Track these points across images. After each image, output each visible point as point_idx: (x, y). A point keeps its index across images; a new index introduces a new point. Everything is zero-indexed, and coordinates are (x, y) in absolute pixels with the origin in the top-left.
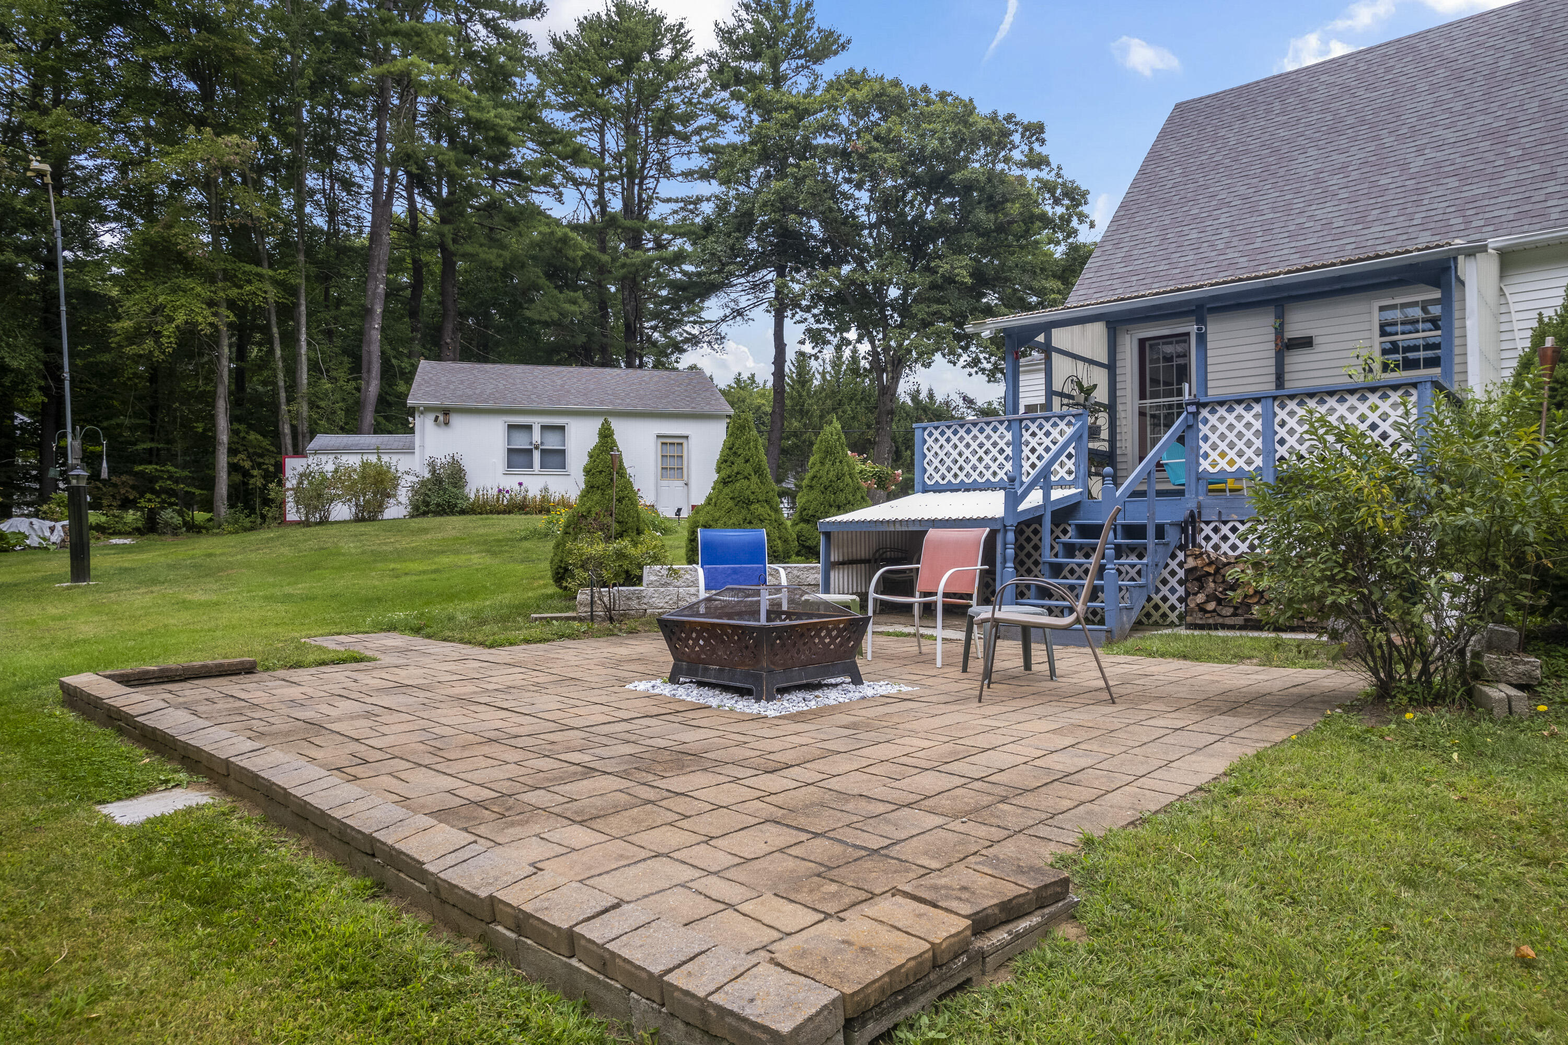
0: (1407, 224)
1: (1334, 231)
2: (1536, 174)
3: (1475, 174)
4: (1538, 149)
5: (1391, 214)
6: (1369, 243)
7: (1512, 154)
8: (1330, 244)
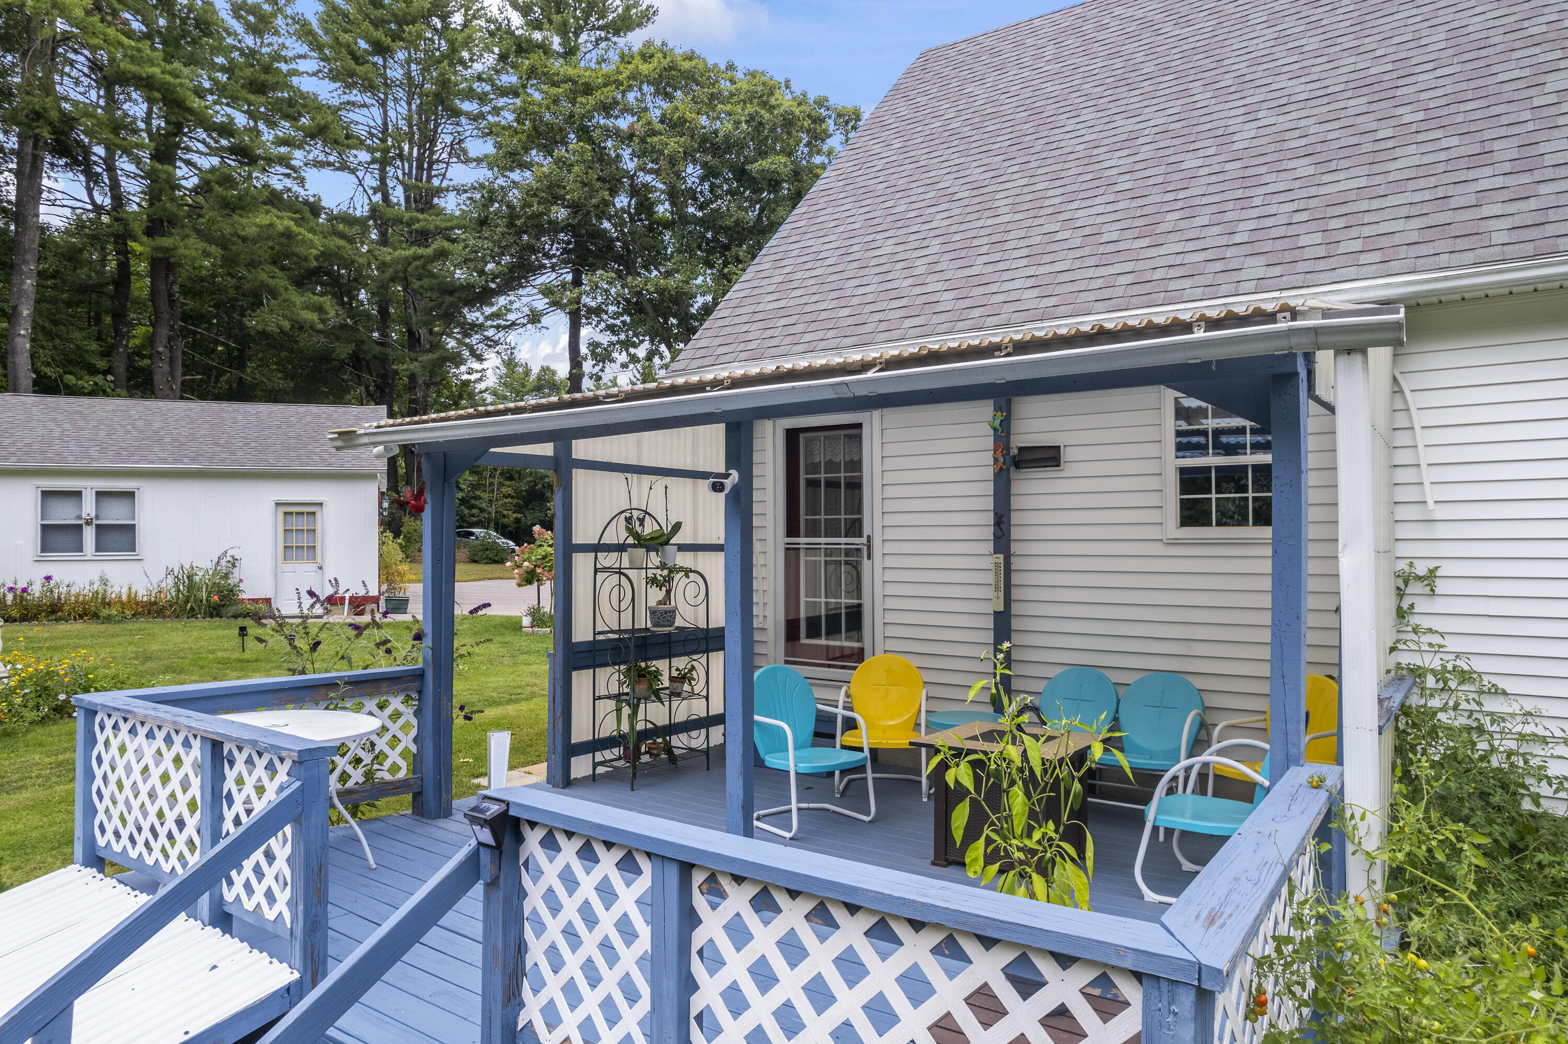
0: (1224, 240)
1: (1102, 249)
2: (1454, 153)
3: (1343, 152)
4: (1453, 108)
5: (1198, 222)
6: (1158, 274)
7: (1406, 119)
8: (1091, 273)
